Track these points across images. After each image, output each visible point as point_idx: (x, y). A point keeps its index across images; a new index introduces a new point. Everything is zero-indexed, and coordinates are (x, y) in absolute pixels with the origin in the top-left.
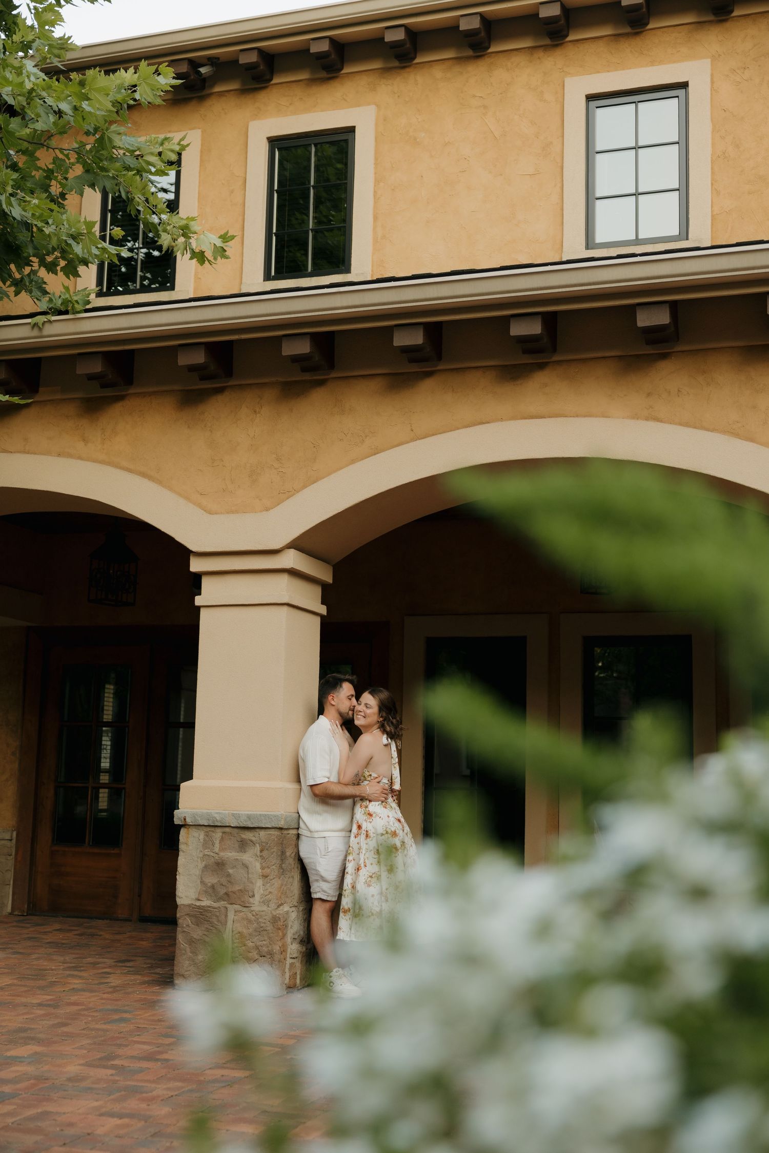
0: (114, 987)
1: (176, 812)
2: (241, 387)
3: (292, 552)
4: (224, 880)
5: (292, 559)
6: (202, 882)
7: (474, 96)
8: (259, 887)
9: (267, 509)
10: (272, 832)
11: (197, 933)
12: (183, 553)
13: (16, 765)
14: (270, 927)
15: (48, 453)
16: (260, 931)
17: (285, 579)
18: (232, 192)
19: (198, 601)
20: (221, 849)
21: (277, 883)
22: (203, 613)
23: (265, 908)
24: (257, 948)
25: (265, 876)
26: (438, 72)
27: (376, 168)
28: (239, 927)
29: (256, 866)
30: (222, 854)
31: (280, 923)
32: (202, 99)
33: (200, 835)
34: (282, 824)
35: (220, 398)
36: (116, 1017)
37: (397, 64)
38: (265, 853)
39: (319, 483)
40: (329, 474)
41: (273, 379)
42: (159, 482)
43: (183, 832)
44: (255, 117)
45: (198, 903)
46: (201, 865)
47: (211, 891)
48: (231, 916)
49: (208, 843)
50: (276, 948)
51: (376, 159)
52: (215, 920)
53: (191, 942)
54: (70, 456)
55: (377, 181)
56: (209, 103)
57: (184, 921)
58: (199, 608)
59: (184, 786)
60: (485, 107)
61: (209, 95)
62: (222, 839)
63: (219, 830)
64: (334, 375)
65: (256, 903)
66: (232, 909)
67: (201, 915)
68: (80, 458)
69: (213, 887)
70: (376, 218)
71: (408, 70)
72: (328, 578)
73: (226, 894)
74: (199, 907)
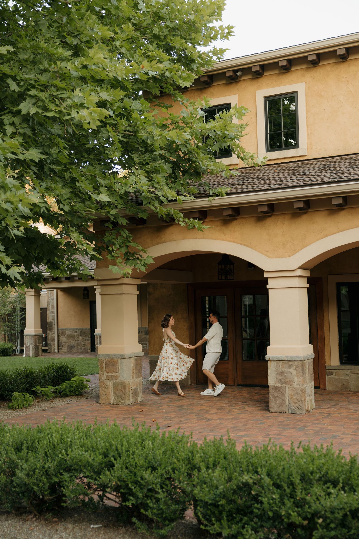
0: (250, 412)
1: (266, 356)
2: (277, 215)
3: (299, 270)
4: (284, 378)
5: (299, 272)
6: (277, 378)
7: (343, 77)
8: (296, 380)
9: (290, 256)
10: (299, 362)
11: (276, 394)
12: (262, 272)
13: (188, 333)
14: (300, 392)
15: (212, 238)
16: (297, 393)
17: (297, 279)
18: (251, 118)
19: (268, 287)
20: (283, 368)
21: (302, 378)
22: (269, 291)
23: (298, 386)
24: (297, 399)
25: (298, 376)
26: (328, 68)
27: (306, 107)
28: (290, 392)
29: (294, 373)
30: (283, 369)
31: (304, 391)
32: (237, 82)
33: (275, 363)
34: (302, 359)
35: (270, 218)
36: (259, 422)
37: (312, 66)
38: (297, 369)
39: (307, 247)
40: (311, 244)
41: (289, 212)
42: (251, 248)
43: (269, 362)
44: (259, 88)
45: (276, 385)
46: (275, 373)
47: (280, 381)
48: (287, 389)
49: (277, 366)
50: (303, 399)
51: (306, 103)
52: (282, 390)
53: (274, 397)
54: (220, 239)
55: (307, 112)
56: (240, 84)
57: (271, 391)
58: (268, 289)
59: (268, 347)
60: (348, 81)
61: (240, 81)
62: (282, 365)
63: (281, 362)
64: (310, 210)
65: (295, 385)
66: (287, 387)
67: (277, 389)
68: (223, 240)
69: (280, 380)
70: (307, 126)
71: (316, 68)
72: (309, 275)
73: (285, 382)
74: (276, 386)
